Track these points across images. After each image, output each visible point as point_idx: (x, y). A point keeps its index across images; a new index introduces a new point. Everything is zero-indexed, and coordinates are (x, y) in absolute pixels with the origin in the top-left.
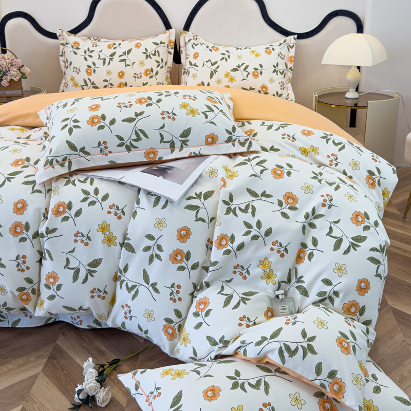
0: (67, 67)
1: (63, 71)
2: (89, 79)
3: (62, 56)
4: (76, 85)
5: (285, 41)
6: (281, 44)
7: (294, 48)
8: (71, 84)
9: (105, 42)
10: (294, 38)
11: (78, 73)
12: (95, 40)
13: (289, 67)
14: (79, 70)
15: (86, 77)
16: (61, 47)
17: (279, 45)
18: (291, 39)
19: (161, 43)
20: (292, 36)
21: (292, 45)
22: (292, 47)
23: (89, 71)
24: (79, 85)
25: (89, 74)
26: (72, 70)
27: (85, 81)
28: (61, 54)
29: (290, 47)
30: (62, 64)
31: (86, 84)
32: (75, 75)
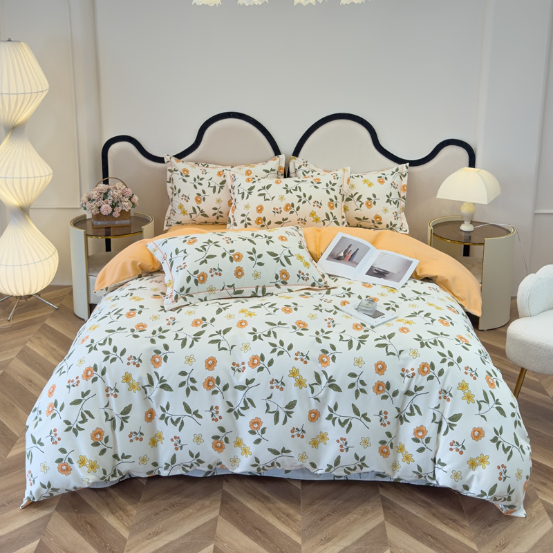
0: (175, 194)
1: (170, 197)
2: (198, 207)
3: (169, 182)
4: (184, 213)
5: (397, 170)
6: (393, 173)
7: (406, 177)
8: (178, 211)
9: (213, 168)
10: (407, 167)
11: (187, 201)
12: (204, 166)
13: (402, 196)
14: (188, 198)
15: (195, 205)
16: (169, 173)
17: (392, 174)
18: (403, 167)
19: (272, 170)
20: (405, 165)
21: (404, 174)
22: (404, 176)
23: (199, 199)
24: (188, 213)
25: (199, 202)
26: (181, 197)
27: (194, 209)
28: (168, 180)
29: (402, 176)
30: (169, 191)
31: (195, 212)
32: (183, 202)
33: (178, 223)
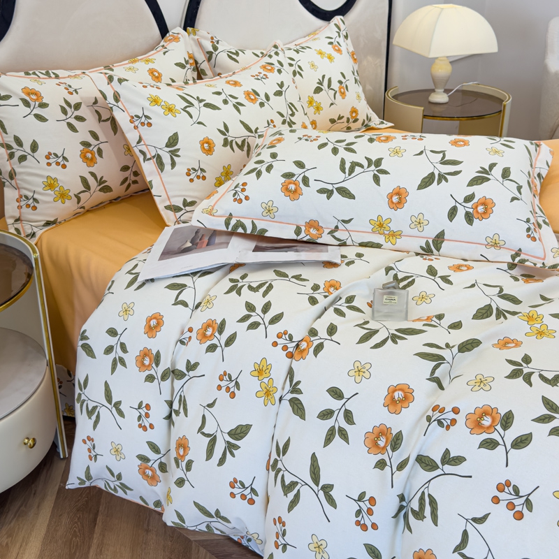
0: (21, 158)
2: (93, 174)
4: (63, 196)
8: (46, 197)
11: (64, 167)
14: (65, 158)
15: (84, 170)
23: (89, 155)
24: (71, 194)
25: (90, 161)
26: (44, 161)
27: (84, 181)
31: (87, 186)
32: (55, 172)
33: (48, 223)
